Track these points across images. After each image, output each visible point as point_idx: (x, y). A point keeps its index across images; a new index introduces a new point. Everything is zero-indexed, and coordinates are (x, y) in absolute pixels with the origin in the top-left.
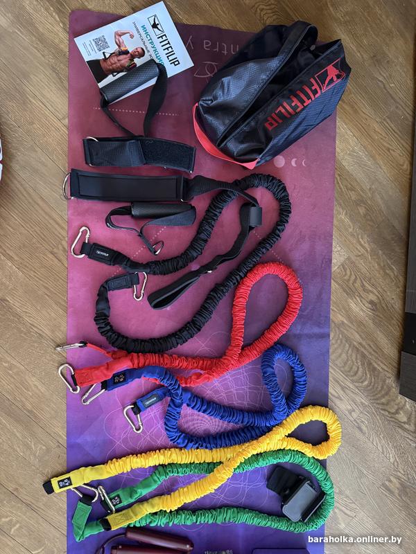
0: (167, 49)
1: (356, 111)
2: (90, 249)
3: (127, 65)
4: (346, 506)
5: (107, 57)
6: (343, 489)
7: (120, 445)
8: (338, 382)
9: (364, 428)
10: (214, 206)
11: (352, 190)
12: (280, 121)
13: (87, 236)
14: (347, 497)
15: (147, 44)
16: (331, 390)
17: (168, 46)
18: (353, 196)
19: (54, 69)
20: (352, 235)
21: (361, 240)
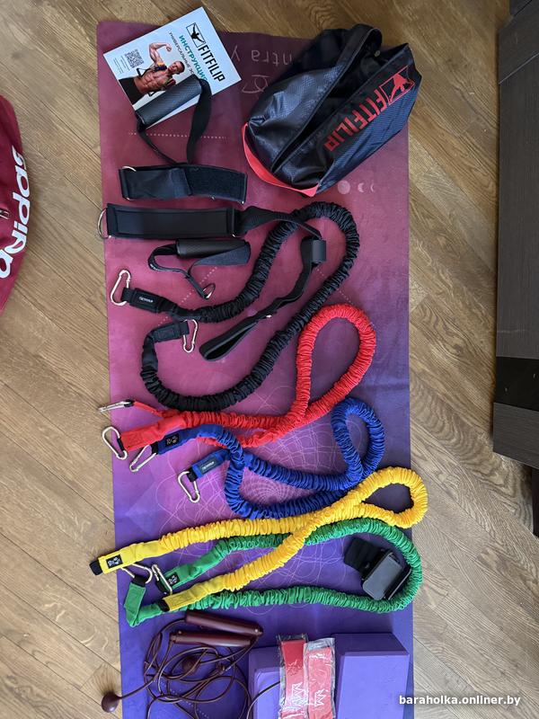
0: (210, 61)
1: (430, 126)
2: (132, 295)
3: (164, 82)
4: (437, 583)
5: (142, 73)
6: (432, 563)
7: (174, 517)
8: (420, 439)
9: (454, 493)
10: (271, 241)
11: (429, 217)
12: (343, 140)
13: (128, 280)
14: (437, 572)
15: (187, 56)
16: (413, 449)
17: (211, 58)
18: (431, 224)
19: (82, 91)
20: (431, 269)
21: (442, 275)
